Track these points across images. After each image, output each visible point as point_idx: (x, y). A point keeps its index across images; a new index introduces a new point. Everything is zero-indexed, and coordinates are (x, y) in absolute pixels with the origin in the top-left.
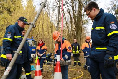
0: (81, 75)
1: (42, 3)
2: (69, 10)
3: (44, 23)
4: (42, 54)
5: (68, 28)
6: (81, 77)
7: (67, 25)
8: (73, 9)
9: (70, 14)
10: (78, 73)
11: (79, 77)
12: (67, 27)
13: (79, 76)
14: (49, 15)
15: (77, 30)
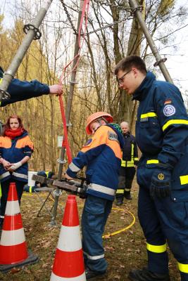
0: (128, 225)
1: (28, 25)
2: (104, 38)
3: (28, 70)
4: (18, 164)
5: (98, 91)
6: (130, 229)
7: (95, 81)
8: (116, 37)
9: (106, 52)
10: (122, 218)
11: (124, 230)
12: (97, 87)
13: (123, 227)
14: (44, 48)
15: (123, 98)
